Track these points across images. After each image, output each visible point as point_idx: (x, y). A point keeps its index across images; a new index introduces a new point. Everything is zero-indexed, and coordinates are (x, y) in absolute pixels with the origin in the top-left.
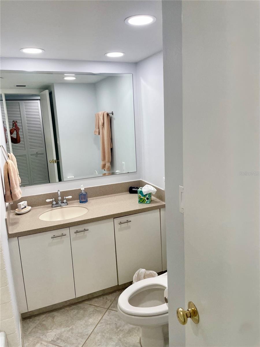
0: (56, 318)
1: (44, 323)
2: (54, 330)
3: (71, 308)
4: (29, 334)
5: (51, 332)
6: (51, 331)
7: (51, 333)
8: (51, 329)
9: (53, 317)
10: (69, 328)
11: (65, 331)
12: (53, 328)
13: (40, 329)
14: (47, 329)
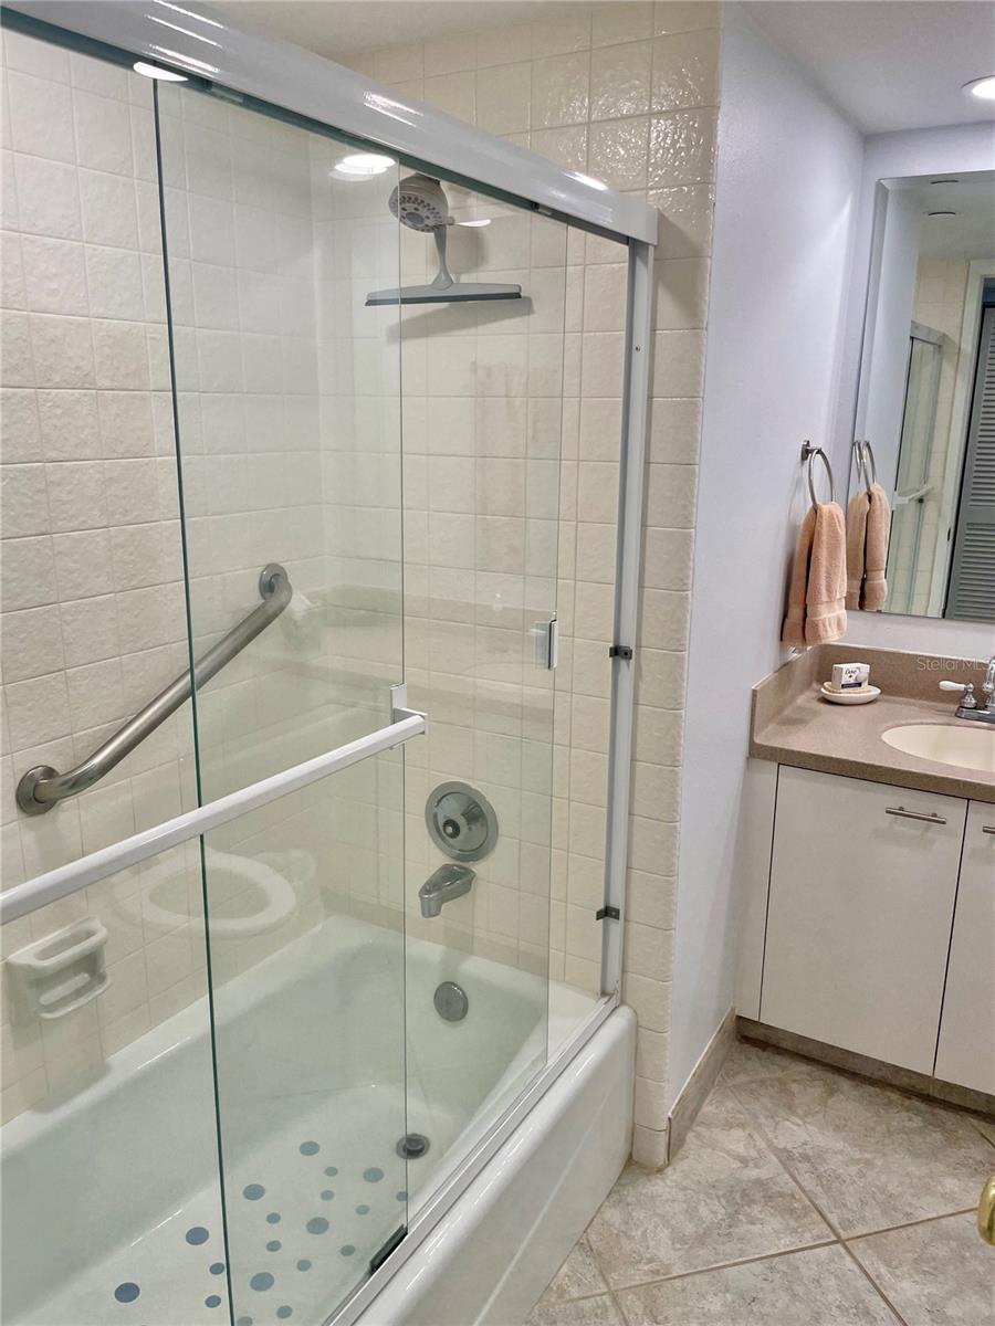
0: (838, 1097)
1: (794, 1087)
2: (808, 1126)
3: (907, 1102)
4: (735, 1086)
5: (798, 1125)
6: (800, 1122)
7: (795, 1128)
8: (801, 1118)
9: (832, 1092)
10: (861, 1153)
11: (841, 1152)
12: (809, 1119)
13: (772, 1098)
14: (791, 1108)
